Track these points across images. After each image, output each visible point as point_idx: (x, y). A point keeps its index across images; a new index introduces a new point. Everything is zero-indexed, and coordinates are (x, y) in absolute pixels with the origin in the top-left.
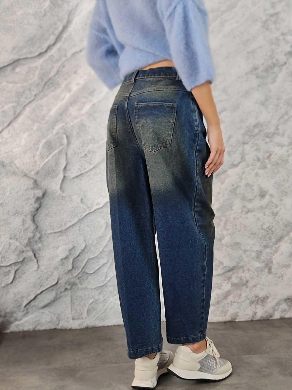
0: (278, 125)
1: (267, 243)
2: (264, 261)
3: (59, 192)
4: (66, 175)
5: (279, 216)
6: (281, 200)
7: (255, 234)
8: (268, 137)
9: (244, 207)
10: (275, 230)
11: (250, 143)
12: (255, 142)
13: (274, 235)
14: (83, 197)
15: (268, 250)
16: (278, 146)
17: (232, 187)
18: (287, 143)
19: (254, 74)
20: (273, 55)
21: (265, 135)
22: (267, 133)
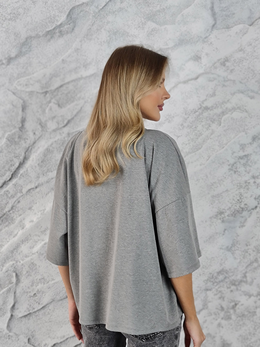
0: (246, 272)
3: (6, 331)
4: (13, 314)
8: (234, 284)
11: (214, 290)
12: (219, 289)
14: (31, 337)
16: (245, 295)
18: (255, 293)
19: (219, 218)
20: (242, 199)
21: (231, 282)
22: (233, 280)
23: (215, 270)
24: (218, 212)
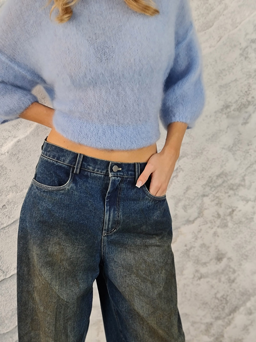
0: (245, 175)
1: (220, 314)
2: (214, 335)
5: (236, 283)
6: (241, 265)
7: (207, 303)
8: (232, 189)
9: (197, 271)
10: (230, 299)
11: (211, 196)
12: (217, 195)
13: (228, 304)
15: (220, 322)
16: (242, 200)
17: (185, 248)
18: (252, 198)
19: (224, 112)
20: (250, 91)
21: (229, 186)
22: (232, 184)
23: (215, 173)
24: (223, 106)
